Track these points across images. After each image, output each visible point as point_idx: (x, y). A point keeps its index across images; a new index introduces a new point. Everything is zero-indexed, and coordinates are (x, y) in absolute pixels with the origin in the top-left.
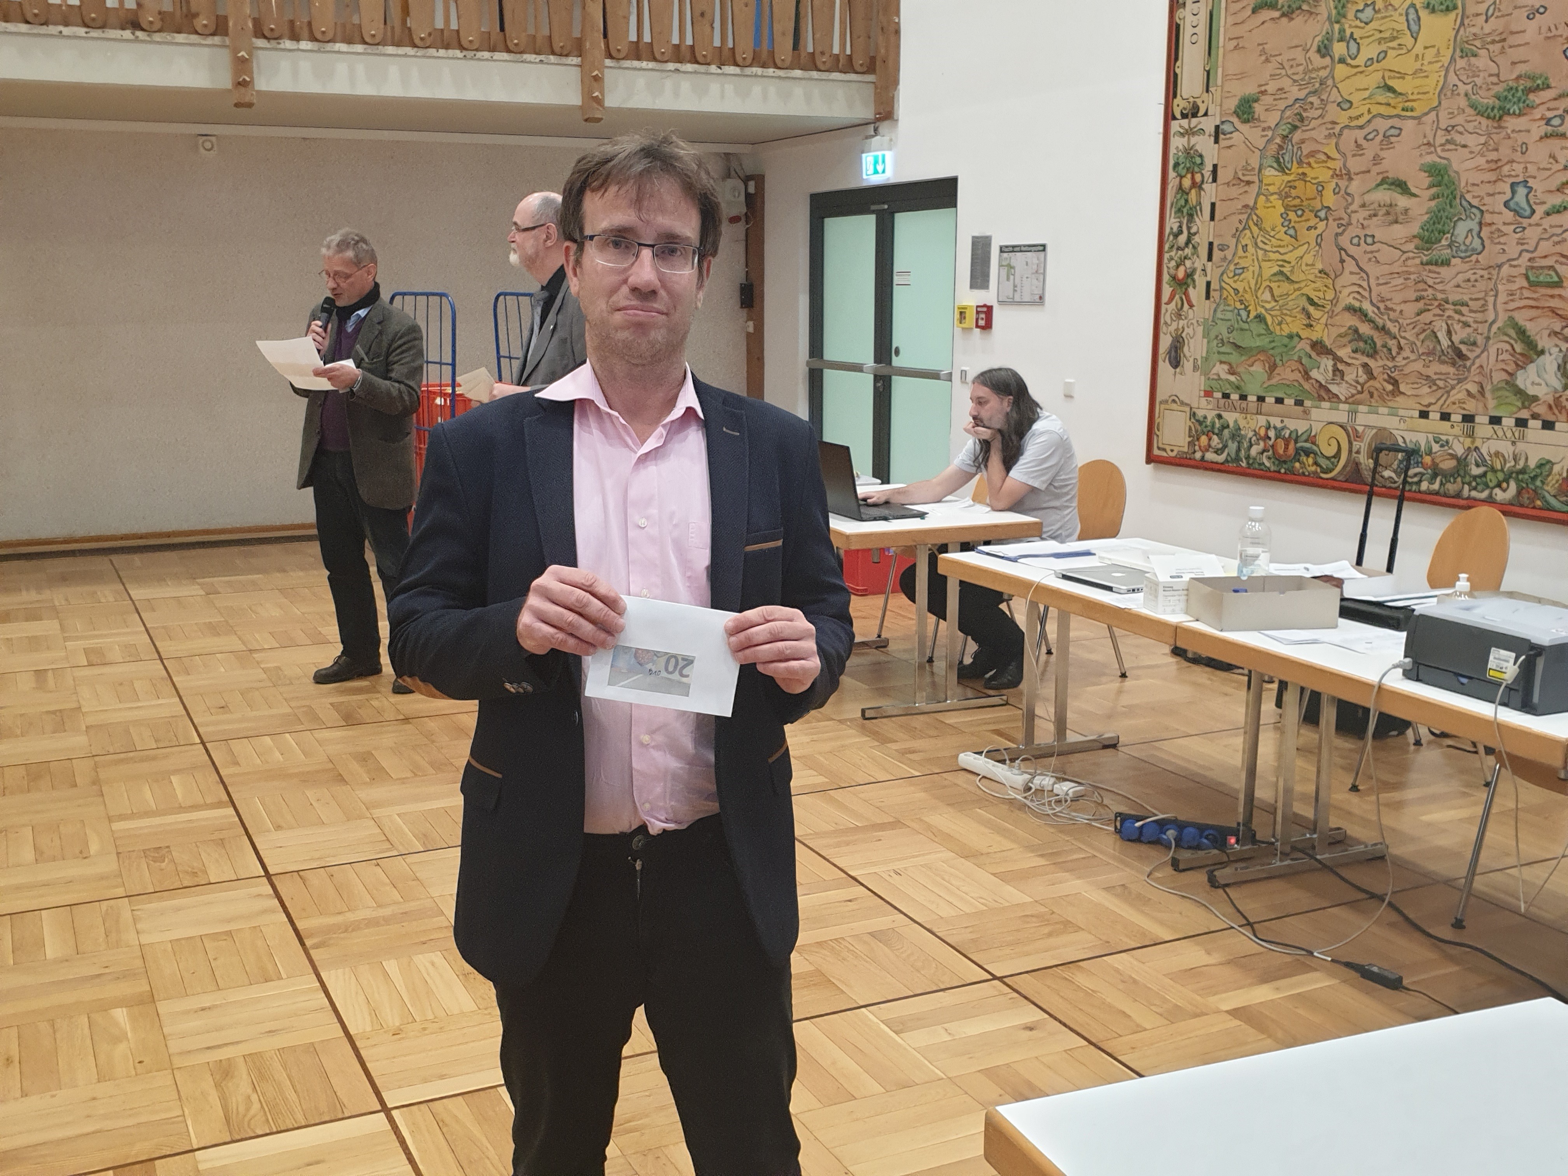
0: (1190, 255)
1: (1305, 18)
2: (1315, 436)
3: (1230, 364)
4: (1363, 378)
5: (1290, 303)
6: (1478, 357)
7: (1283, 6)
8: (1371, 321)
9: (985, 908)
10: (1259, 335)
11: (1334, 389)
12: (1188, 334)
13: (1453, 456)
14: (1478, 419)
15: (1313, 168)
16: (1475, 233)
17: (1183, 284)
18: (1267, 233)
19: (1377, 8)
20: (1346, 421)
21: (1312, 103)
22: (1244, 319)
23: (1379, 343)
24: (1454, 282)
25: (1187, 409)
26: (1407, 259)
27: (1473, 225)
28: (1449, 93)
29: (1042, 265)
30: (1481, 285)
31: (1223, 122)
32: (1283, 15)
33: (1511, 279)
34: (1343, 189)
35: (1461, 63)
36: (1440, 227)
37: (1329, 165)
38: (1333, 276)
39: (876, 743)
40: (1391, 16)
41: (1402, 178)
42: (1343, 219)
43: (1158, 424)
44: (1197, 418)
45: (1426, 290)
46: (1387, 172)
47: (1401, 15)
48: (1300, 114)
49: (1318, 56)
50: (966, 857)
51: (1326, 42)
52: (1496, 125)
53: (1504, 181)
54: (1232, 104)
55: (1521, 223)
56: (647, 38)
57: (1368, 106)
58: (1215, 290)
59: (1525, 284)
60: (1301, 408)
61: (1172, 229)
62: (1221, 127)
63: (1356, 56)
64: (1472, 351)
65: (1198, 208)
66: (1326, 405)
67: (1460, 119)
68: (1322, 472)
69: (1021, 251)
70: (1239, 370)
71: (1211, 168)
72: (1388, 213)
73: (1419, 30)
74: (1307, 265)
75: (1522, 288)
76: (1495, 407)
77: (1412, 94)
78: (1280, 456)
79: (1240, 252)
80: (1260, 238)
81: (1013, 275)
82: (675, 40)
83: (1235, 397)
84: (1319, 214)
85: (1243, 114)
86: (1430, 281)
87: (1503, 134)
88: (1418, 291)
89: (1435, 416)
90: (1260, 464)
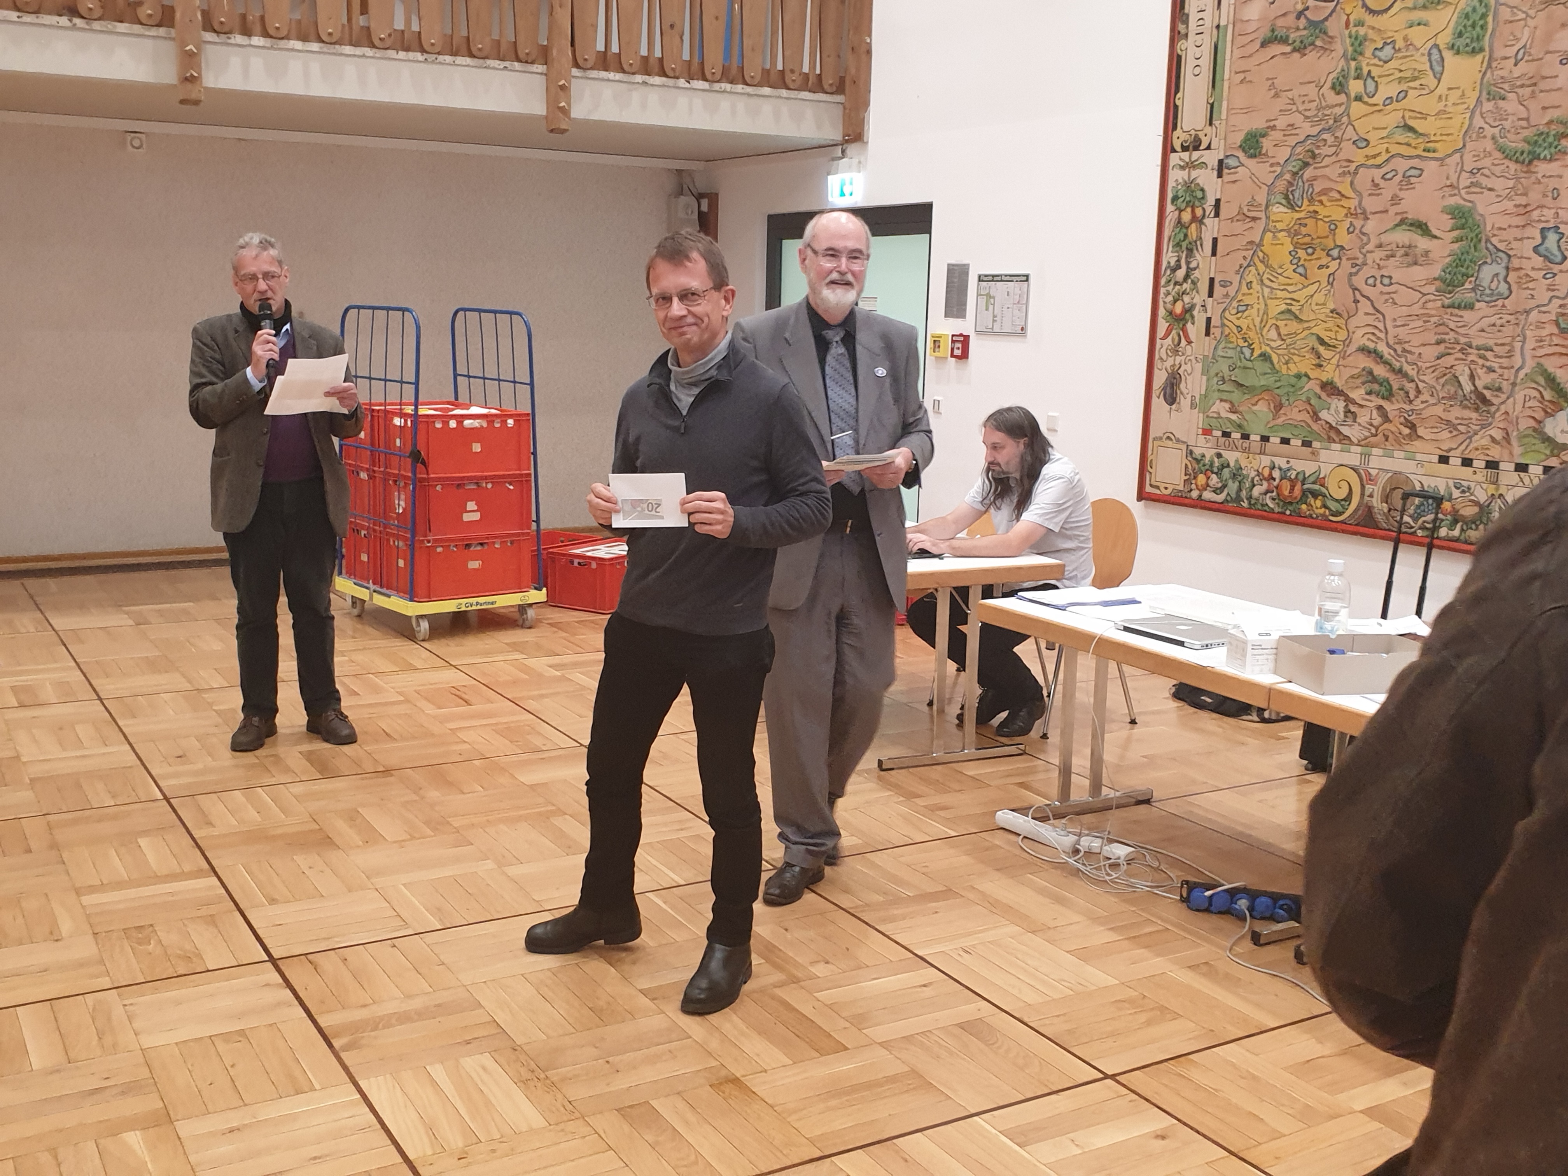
0: (1188, 291)
1: (1319, 55)
2: (1324, 478)
3: (1231, 402)
4: (1377, 420)
5: (1298, 342)
6: (1502, 403)
7: (1295, 41)
8: (1386, 363)
9: (1072, 993)
10: (1265, 374)
11: (1345, 430)
12: (1186, 370)
13: (1476, 503)
14: (1502, 466)
15: (1326, 206)
16: (1501, 277)
17: (1181, 319)
18: (1274, 270)
19: (1397, 47)
20: (1358, 464)
21: (1325, 140)
22: (1248, 355)
23: (1395, 387)
24: (1479, 326)
25: (1184, 447)
26: (1426, 302)
27: (1500, 269)
28: (1474, 135)
29: (1025, 296)
30: (1508, 330)
31: (1227, 157)
32: (1295, 50)
33: (1540, 325)
34: (1358, 227)
35: (1488, 106)
36: (1463, 270)
37: (1341, 203)
38: (1346, 316)
39: (902, 799)
40: (1412, 56)
41: (1423, 219)
42: (1358, 259)
43: (1151, 461)
44: (1194, 456)
45: (1447, 334)
46: (1406, 212)
47: (1423, 55)
48: (1313, 152)
49: (1332, 93)
50: (1033, 932)
51: (1341, 79)
52: (1525, 169)
53: (1533, 226)
54: (1239, 138)
55: (1551, 269)
56: (615, 49)
57: (1386, 145)
58: (1214, 327)
59: (1556, 331)
60: (1310, 449)
61: (1169, 263)
62: (1226, 161)
63: (1373, 96)
64: (1497, 396)
65: (1198, 243)
66: (1336, 446)
67: (1487, 162)
68: (1332, 515)
69: (1002, 281)
70: (1241, 409)
71: (1213, 203)
72: (1407, 255)
73: (1443, 70)
74: (1317, 304)
75: (1551, 334)
76: (1522, 454)
77: (1435, 135)
78: (1285, 497)
79: (1244, 289)
80: (1266, 276)
81: (994, 305)
82: (644, 52)
83: (1236, 435)
84: (1331, 253)
85: (1250, 149)
86: (1452, 325)
87: (1533, 179)
88: (1439, 334)
89: (1455, 461)
90: (1262, 505)
